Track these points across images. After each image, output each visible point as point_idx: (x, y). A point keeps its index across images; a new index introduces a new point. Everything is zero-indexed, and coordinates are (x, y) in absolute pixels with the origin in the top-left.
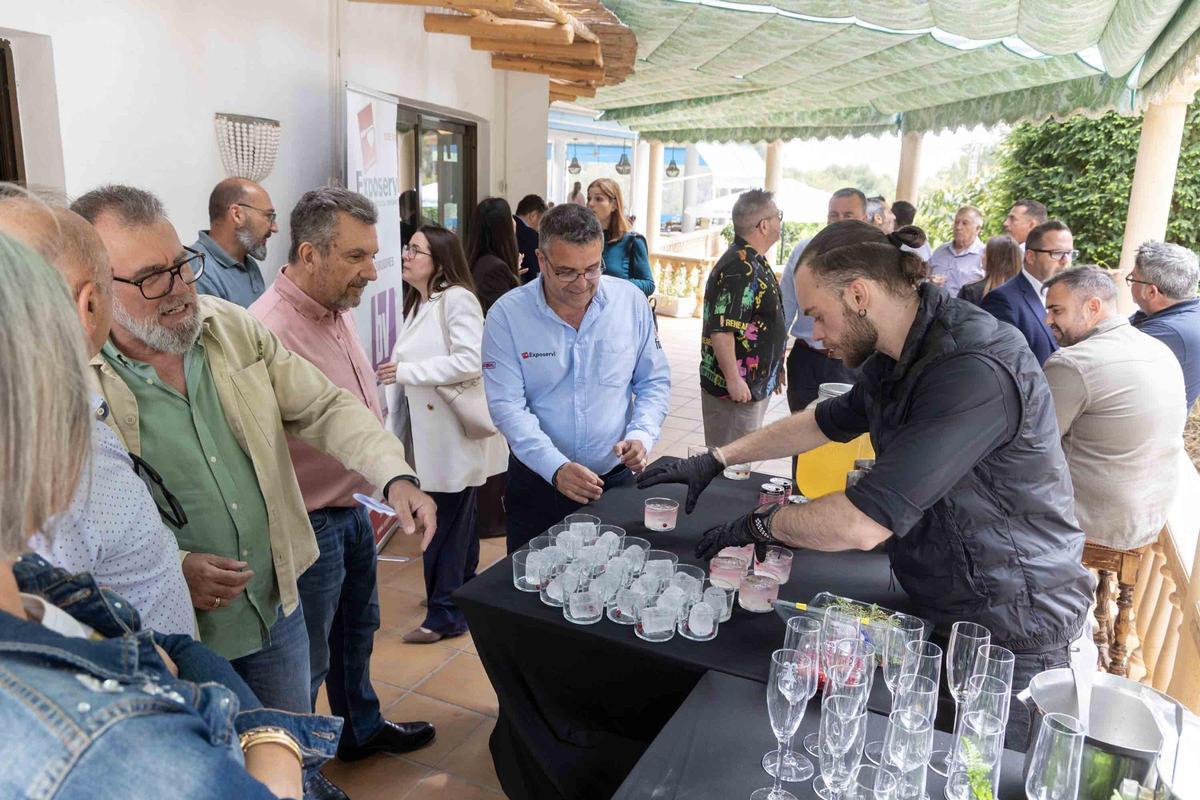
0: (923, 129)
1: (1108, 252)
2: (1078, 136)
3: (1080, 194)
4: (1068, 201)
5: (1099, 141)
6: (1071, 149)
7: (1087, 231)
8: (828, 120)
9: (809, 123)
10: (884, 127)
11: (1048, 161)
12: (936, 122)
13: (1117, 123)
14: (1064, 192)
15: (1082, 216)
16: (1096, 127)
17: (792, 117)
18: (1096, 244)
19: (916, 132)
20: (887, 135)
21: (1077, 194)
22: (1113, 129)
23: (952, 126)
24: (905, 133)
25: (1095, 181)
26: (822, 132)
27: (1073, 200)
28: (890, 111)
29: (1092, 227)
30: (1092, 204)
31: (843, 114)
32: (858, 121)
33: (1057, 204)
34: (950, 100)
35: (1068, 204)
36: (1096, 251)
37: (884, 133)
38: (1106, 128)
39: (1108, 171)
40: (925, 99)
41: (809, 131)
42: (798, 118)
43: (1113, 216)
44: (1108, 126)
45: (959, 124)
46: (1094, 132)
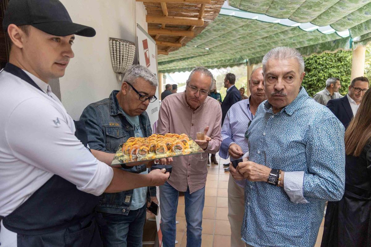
3: (310, 78)
5: (314, 63)
7: (313, 88)
8: (222, 63)
9: (215, 64)
10: (241, 64)
15: (311, 84)
16: (312, 59)
17: (209, 63)
20: (242, 66)
22: (317, 59)
25: (313, 74)
26: (219, 67)
30: (314, 80)
31: (227, 61)
32: (232, 63)
38: (315, 59)
39: (317, 71)
41: (214, 67)
42: (211, 63)
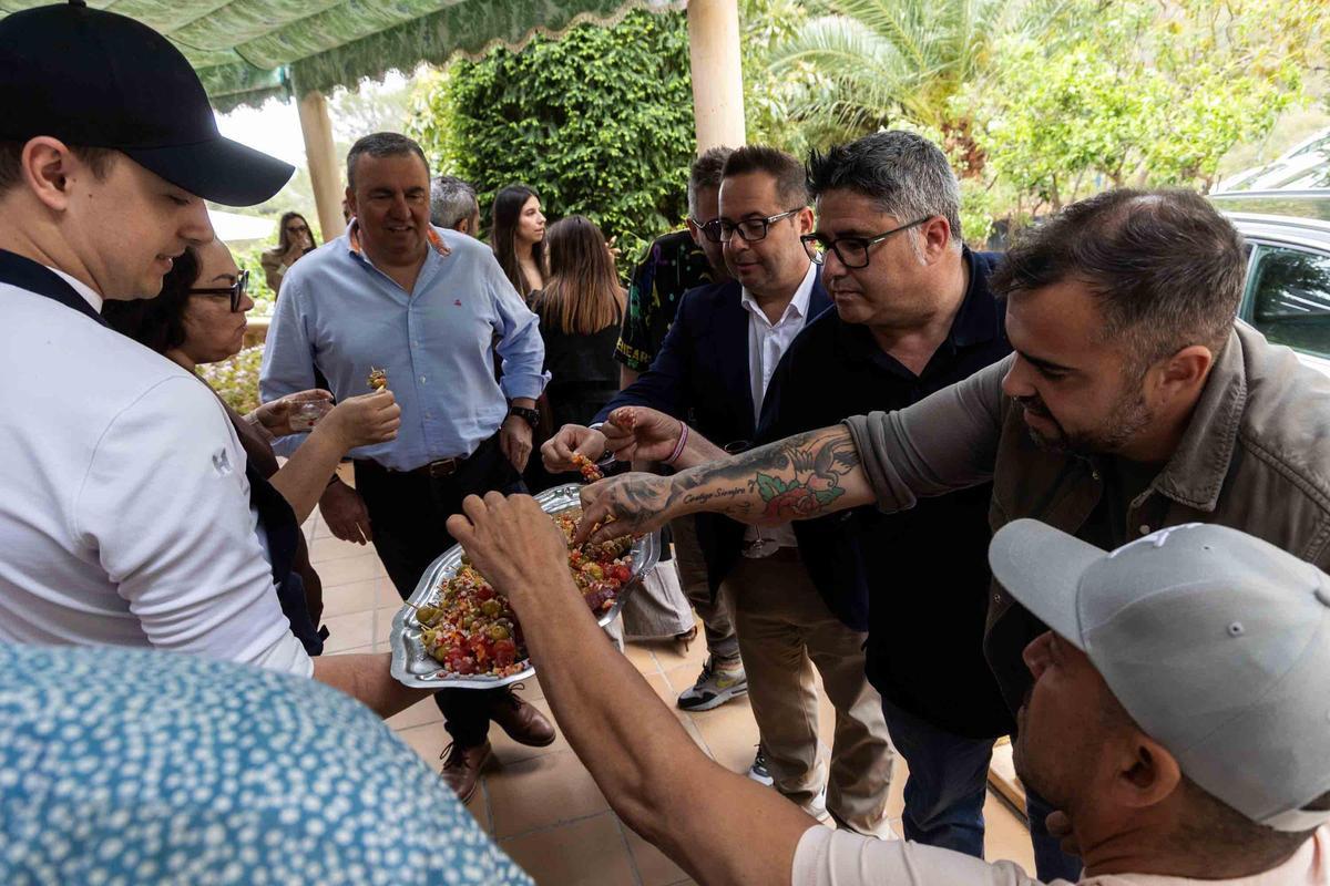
0: (328, 87)
1: (614, 220)
2: (544, 75)
3: (565, 150)
4: (554, 161)
5: (570, 78)
6: (537, 94)
10: (265, 92)
11: (512, 113)
12: (347, 72)
13: (585, 53)
14: (543, 149)
16: (561, 62)
18: (599, 212)
19: (319, 93)
20: (271, 103)
21: (561, 151)
22: (582, 62)
23: (376, 74)
24: (302, 98)
25: (578, 133)
27: (561, 159)
28: (271, 62)
29: (589, 191)
30: (583, 161)
32: (221, 89)
33: (543, 167)
34: (370, 29)
35: (556, 165)
36: (601, 220)
37: (267, 101)
38: (573, 61)
39: (590, 118)
40: (329, 33)
43: (609, 174)
44: (577, 59)
45: (385, 69)
46: (560, 67)
